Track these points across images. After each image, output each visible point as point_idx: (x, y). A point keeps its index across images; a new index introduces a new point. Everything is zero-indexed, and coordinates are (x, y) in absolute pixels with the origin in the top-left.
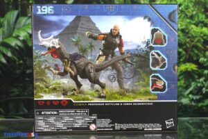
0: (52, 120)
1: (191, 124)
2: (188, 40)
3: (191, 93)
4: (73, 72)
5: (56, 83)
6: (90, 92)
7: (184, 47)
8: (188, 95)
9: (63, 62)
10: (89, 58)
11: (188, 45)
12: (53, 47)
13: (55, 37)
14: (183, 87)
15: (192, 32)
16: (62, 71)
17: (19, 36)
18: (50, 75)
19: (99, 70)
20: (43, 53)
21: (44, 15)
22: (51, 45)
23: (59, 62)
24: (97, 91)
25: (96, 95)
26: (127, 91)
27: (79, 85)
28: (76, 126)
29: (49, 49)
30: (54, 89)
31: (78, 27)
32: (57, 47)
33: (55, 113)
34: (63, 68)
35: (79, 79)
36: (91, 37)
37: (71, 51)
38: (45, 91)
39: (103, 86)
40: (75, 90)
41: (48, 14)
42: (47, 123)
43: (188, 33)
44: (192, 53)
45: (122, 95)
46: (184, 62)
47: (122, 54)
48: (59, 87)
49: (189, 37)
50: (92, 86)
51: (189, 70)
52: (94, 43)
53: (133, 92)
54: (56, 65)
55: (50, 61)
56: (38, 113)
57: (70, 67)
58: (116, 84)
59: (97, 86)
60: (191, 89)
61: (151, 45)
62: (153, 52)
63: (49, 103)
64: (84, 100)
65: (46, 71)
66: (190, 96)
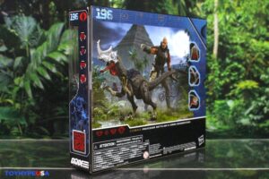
0: (109, 153)
1: (251, 146)
2: (248, 55)
3: (251, 112)
4: (130, 92)
5: (115, 107)
6: (144, 114)
7: (244, 63)
8: (248, 114)
9: (121, 79)
10: (144, 75)
11: (248, 61)
12: (112, 62)
13: (114, 50)
14: (243, 107)
15: (252, 47)
16: (120, 91)
17: (64, 51)
18: (108, 97)
19: (151, 88)
20: (102, 69)
21: (104, 20)
22: (110, 59)
23: (117, 80)
24: (150, 113)
25: (149, 117)
26: (173, 110)
27: (135, 107)
28: (132, 156)
29: (108, 64)
30: (113, 114)
31: (134, 38)
32: (116, 61)
33: (113, 144)
34: (121, 87)
35: (135, 100)
36: (145, 50)
37: (128, 66)
38: (103, 118)
39: (154, 107)
40: (131, 113)
41: (107, 20)
42: (105, 158)
43: (248, 47)
44: (252, 70)
45: (169, 114)
46: (244, 79)
47: (169, 69)
48: (117, 111)
49: (249, 52)
50: (146, 108)
51: (249, 87)
52: (148, 57)
53: (177, 111)
54: (115, 84)
55: (109, 80)
56: (96, 147)
57: (128, 87)
58: (164, 103)
59: (150, 107)
60: (251, 109)
61: (190, 60)
62: (191, 68)
63: (106, 133)
64: (139, 124)
65: (105, 91)
66: (251, 116)
